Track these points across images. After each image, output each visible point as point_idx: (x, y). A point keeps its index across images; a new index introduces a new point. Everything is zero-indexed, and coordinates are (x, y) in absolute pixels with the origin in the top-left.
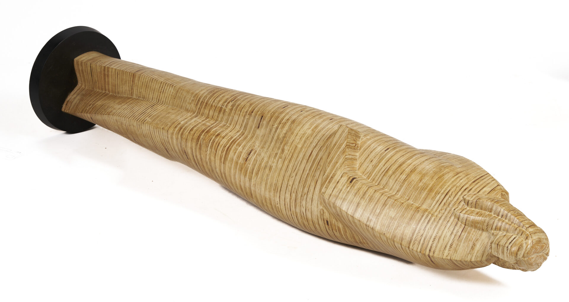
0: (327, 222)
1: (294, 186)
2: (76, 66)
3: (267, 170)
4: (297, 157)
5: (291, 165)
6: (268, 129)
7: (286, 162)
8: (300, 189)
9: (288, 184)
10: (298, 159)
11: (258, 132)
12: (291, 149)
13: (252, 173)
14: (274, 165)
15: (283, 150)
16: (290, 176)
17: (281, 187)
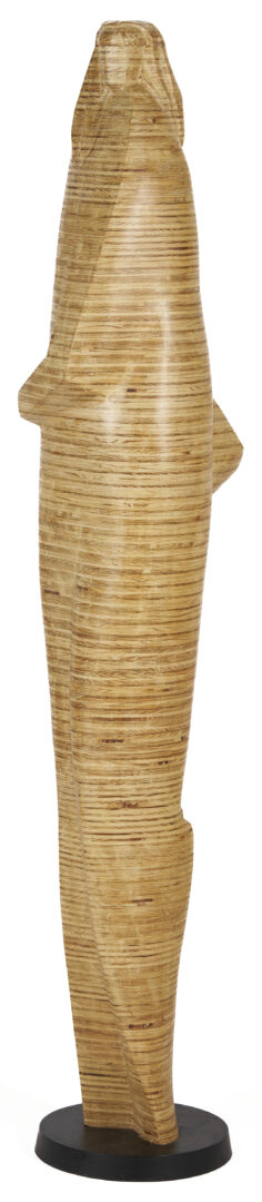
0: (129, 390)
1: (94, 469)
2: (95, 1121)
3: (90, 537)
4: (63, 479)
5: (74, 487)
6: (53, 569)
7: (74, 499)
8: (93, 453)
9: (95, 483)
10: (65, 476)
11: (63, 593)
12: (59, 500)
13: (98, 569)
14: (81, 525)
15: (64, 516)
16: (85, 482)
17: (101, 497)
